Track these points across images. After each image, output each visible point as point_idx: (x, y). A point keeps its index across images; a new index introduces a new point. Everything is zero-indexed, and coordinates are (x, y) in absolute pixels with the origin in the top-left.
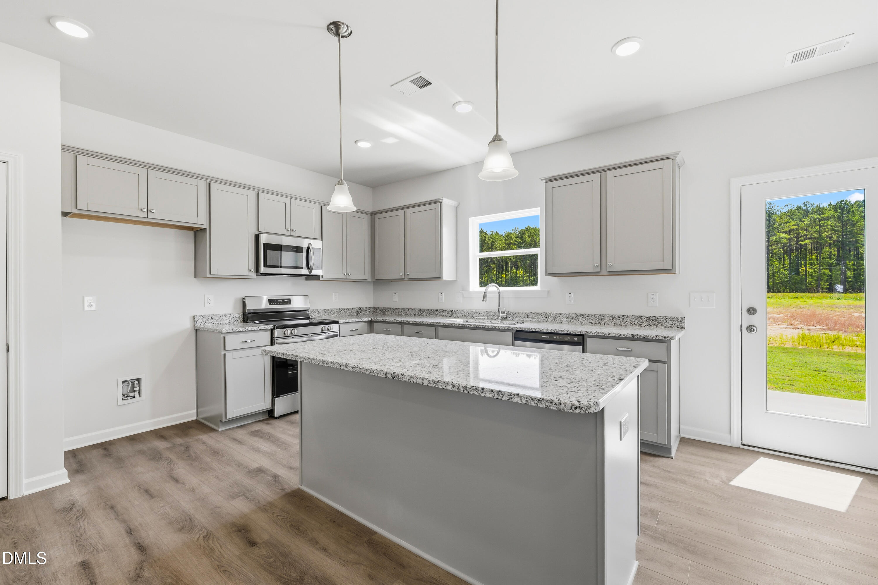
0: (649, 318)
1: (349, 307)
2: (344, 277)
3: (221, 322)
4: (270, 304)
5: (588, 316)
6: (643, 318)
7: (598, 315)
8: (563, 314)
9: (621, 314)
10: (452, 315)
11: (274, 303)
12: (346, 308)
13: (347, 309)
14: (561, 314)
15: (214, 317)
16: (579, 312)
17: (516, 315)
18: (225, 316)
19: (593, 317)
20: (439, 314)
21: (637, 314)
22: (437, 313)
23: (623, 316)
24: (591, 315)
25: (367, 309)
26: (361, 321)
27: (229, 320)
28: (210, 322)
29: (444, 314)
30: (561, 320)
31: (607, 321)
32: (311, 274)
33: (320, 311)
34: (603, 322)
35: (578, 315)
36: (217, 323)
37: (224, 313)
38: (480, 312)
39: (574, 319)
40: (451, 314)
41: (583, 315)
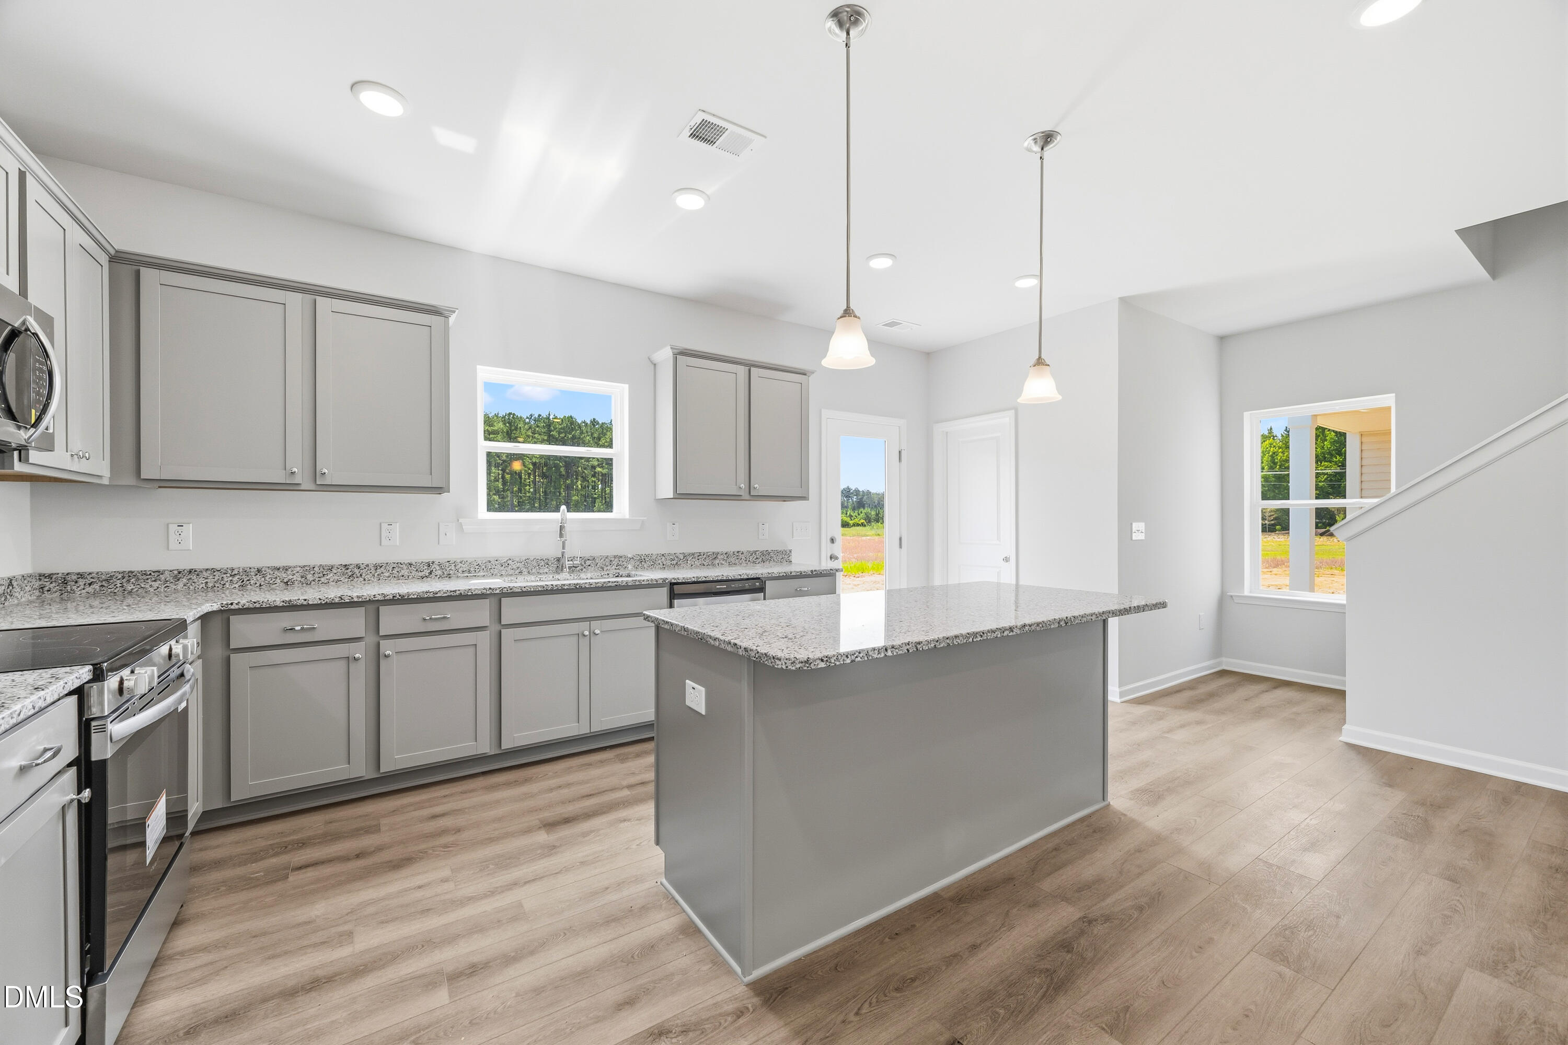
0: (762, 553)
2: (69, 464)
5: (698, 556)
6: (757, 553)
7: (711, 553)
8: (666, 555)
9: (735, 550)
10: (430, 573)
14: (663, 555)
17: (588, 563)
20: (387, 574)
21: (751, 550)
22: (379, 571)
23: (738, 552)
24: (702, 554)
29: (405, 572)
30: (663, 564)
31: (721, 560)
34: (717, 561)
35: (687, 554)
38: (510, 562)
39: (681, 561)
40: (427, 572)
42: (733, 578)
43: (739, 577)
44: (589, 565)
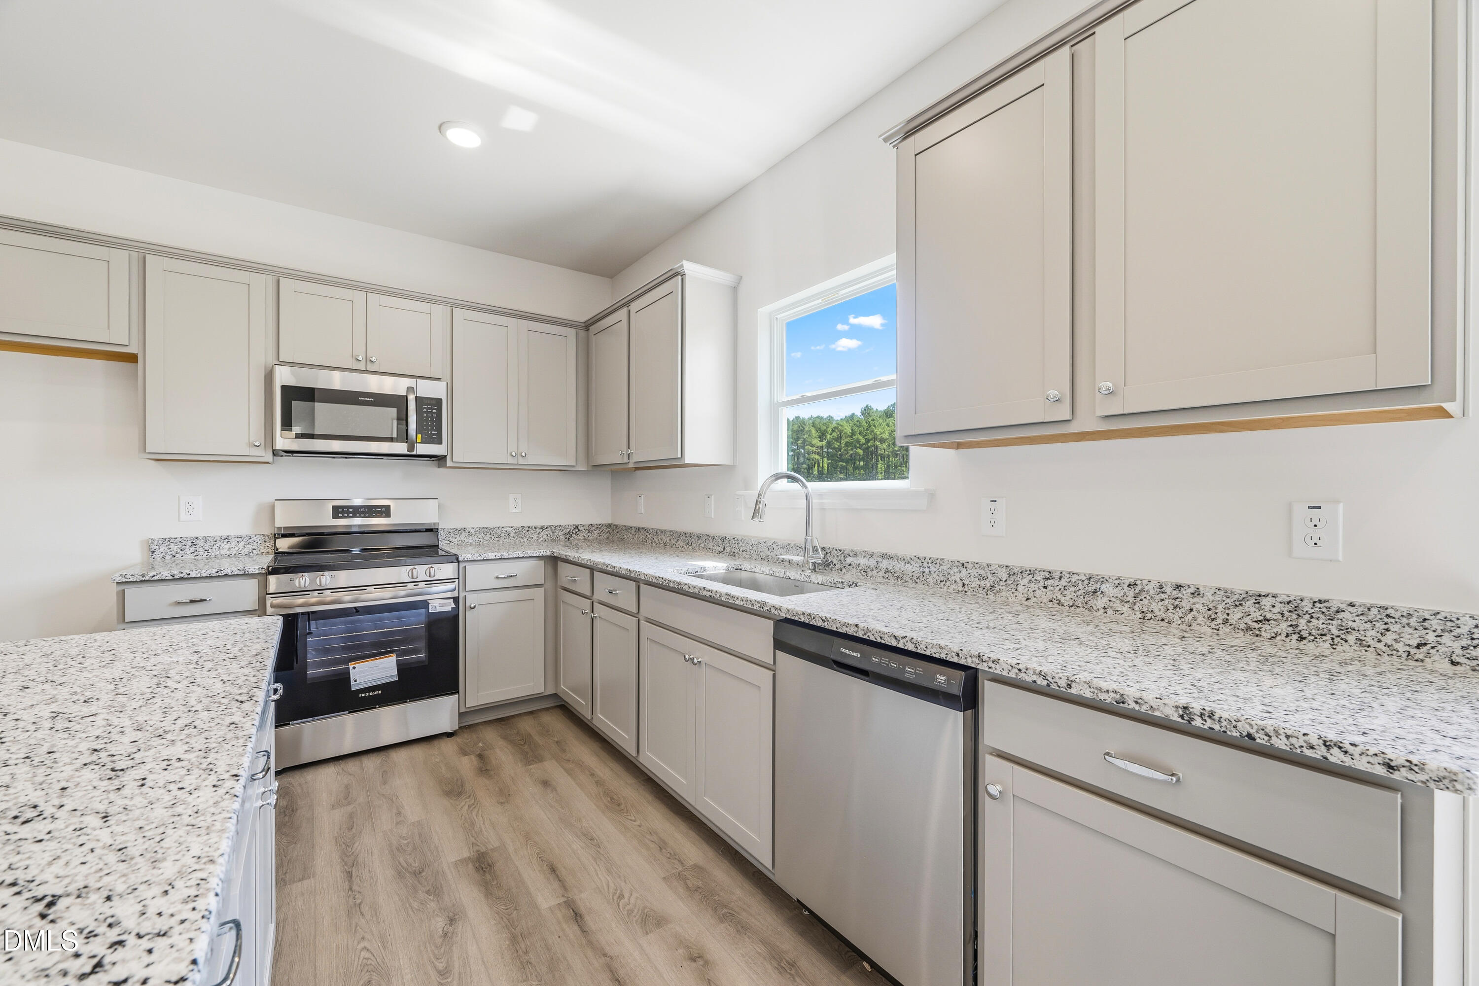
0: (1294, 607)
1: (546, 524)
2: (511, 461)
3: (218, 553)
4: (336, 515)
5: (1046, 579)
6: (1265, 602)
7: (1083, 578)
8: (970, 566)
9: (1170, 578)
10: (724, 549)
11: (346, 515)
12: (540, 524)
13: (543, 528)
14: (963, 565)
15: (200, 543)
16: (1018, 561)
18: (227, 539)
19: (1063, 582)
20: (703, 545)
21: (1240, 584)
22: (699, 541)
23: (1178, 587)
24: (1057, 575)
25: (594, 528)
26: (526, 555)
27: (237, 549)
28: (188, 553)
29: (711, 545)
30: (964, 584)
31: (1113, 599)
32: (414, 453)
33: (472, 531)
35: (1016, 571)
36: (207, 554)
37: (225, 534)
39: (1002, 583)
40: (722, 548)
41: (1031, 573)
42: (879, 640)
43: (894, 643)
44: (850, 565)
